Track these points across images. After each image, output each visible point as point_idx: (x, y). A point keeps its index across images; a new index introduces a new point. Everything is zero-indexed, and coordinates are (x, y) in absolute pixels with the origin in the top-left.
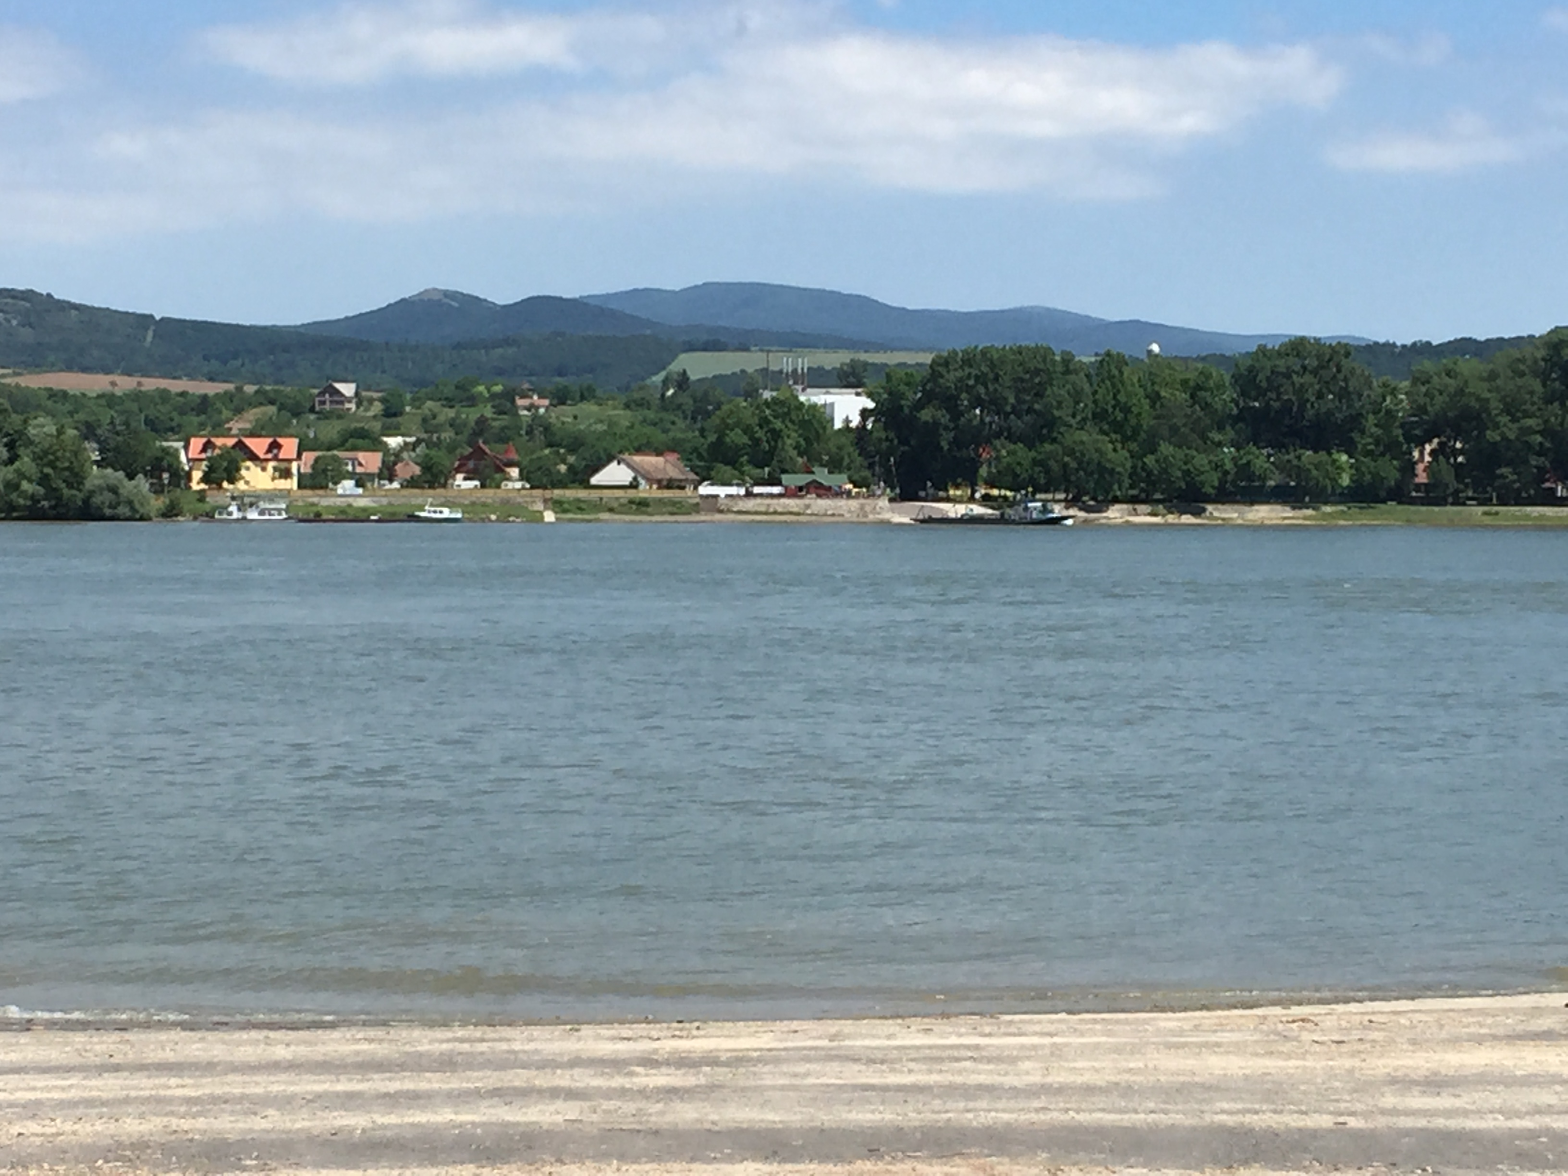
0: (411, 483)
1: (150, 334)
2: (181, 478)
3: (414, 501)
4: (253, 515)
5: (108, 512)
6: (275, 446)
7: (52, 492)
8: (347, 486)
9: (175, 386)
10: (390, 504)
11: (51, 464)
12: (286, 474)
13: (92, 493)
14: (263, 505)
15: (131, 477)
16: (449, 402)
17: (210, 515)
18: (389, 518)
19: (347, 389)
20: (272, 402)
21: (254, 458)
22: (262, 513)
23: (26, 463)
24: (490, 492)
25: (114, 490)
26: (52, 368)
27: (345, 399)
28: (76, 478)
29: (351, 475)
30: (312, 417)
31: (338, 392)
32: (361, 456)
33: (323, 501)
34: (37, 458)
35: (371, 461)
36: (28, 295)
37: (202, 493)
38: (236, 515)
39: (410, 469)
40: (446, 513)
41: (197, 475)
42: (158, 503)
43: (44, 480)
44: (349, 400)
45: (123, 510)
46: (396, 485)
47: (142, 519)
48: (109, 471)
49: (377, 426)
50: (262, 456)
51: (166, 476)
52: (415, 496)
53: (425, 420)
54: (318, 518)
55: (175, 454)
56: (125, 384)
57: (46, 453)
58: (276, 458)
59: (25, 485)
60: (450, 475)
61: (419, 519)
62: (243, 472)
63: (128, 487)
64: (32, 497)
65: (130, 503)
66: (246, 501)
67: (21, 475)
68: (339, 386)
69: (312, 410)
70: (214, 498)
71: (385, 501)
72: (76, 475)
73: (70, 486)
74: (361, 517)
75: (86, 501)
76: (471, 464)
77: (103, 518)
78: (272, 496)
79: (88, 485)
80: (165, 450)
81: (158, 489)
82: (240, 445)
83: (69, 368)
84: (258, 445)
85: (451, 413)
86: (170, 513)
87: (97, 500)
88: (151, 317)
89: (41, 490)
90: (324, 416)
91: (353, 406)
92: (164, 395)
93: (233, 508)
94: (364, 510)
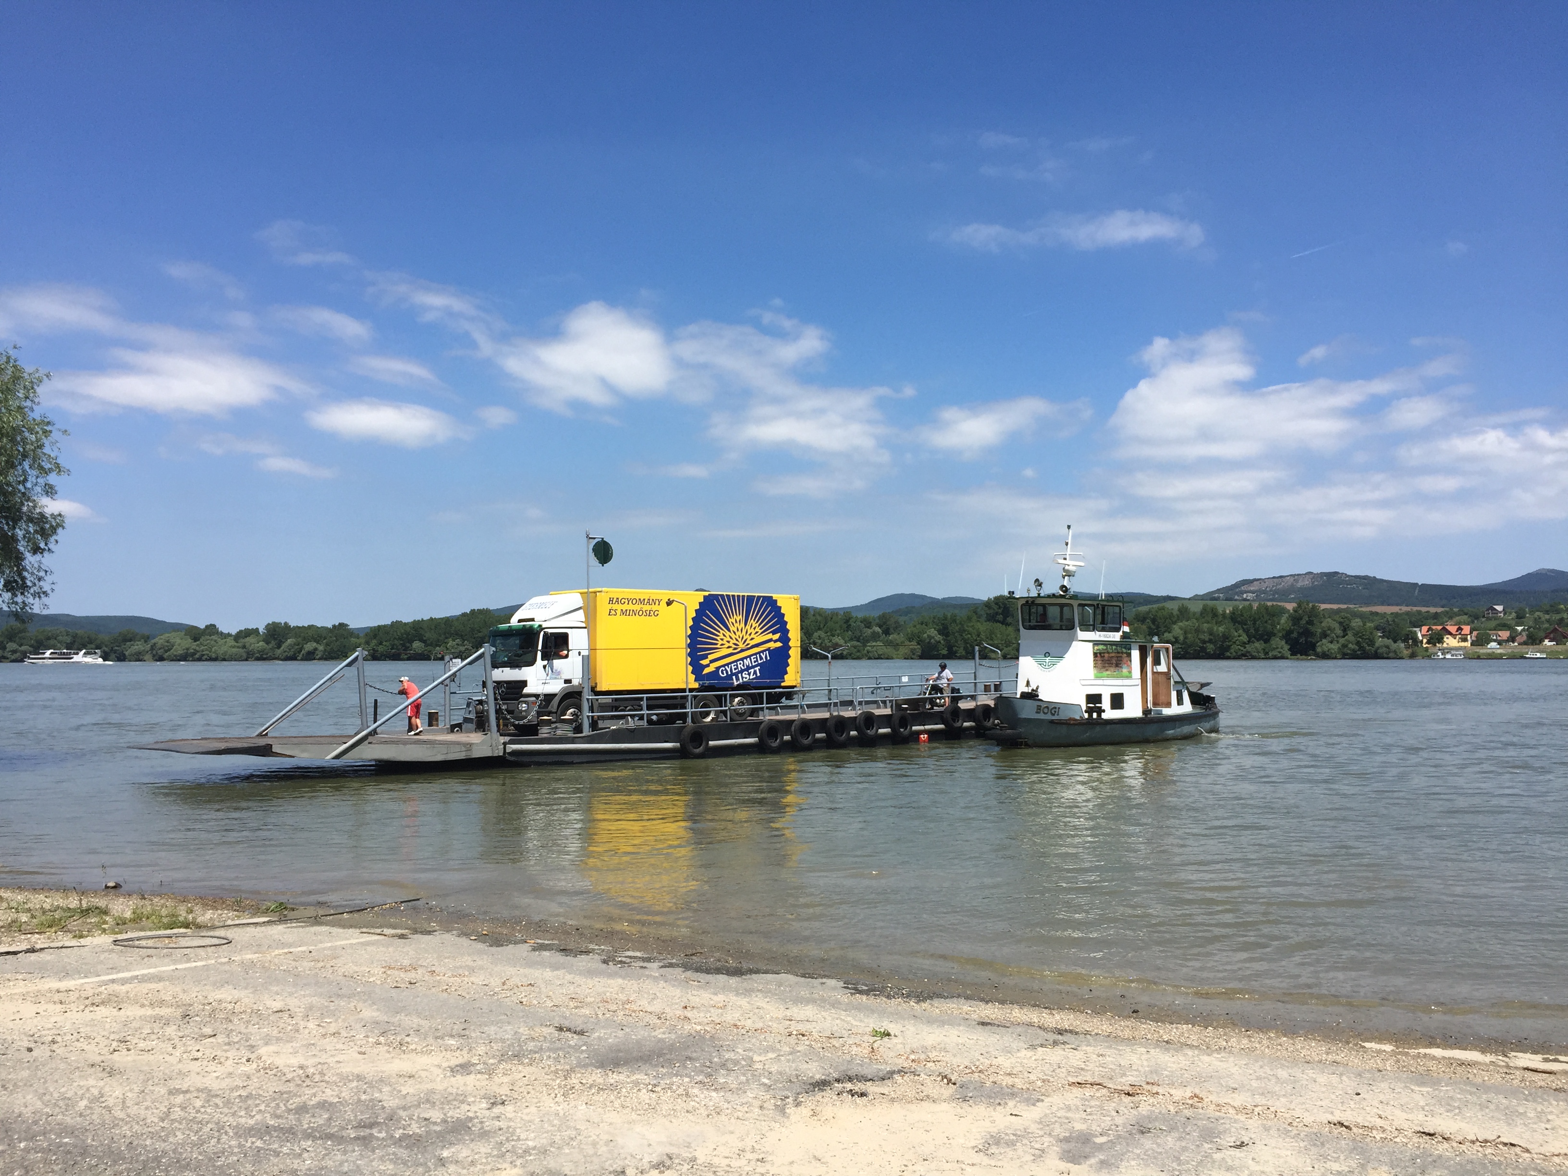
0: (1525, 643)
1: (1417, 591)
2: (1416, 642)
3: (1524, 651)
4: (1448, 656)
5: (1385, 655)
6: (1460, 629)
7: (1361, 648)
8: (1493, 645)
9: (1424, 609)
10: (1513, 652)
11: (1360, 637)
12: (1465, 640)
13: (1378, 648)
14: (1453, 652)
15: (1395, 642)
16: (1547, 612)
17: (1429, 657)
18: (1512, 657)
19: (1499, 608)
20: (1466, 614)
21: (1450, 634)
22: (1452, 655)
23: (1350, 636)
24: (1560, 646)
25: (1387, 647)
26: (1375, 604)
27: (1497, 612)
28: (1372, 643)
29: (1495, 641)
30: (1484, 619)
31: (1495, 609)
32: (1500, 633)
33: (1482, 651)
34: (1355, 635)
35: (1505, 634)
36: (1366, 578)
37: (1427, 649)
38: (1441, 657)
39: (1524, 638)
40: (1539, 655)
41: (1425, 641)
42: (1406, 652)
43: (1358, 643)
44: (1500, 612)
45: (1391, 655)
46: (1516, 644)
47: (1400, 658)
48: (1386, 639)
49: (1513, 623)
50: (1454, 633)
51: (1410, 641)
52: (1524, 648)
53: (1535, 619)
54: (1479, 658)
55: (1415, 633)
56: (1405, 609)
57: (1358, 633)
58: (1460, 634)
59: (1350, 645)
60: (1541, 641)
61: (1526, 658)
62: (1445, 639)
63: (1394, 646)
64: (1353, 650)
65: (1395, 652)
66: (1444, 651)
67: (1349, 642)
68: (1496, 607)
69: (1484, 617)
70: (1432, 649)
71: (1510, 651)
72: (1371, 641)
73: (1369, 645)
74: (1499, 657)
75: (1376, 652)
76: (1552, 636)
77: (1383, 658)
78: (1457, 649)
79: (1377, 645)
80: (1411, 632)
81: (1407, 648)
82: (1444, 629)
83: (1382, 604)
84: (1453, 629)
85: (1547, 617)
86: (1413, 656)
87: (1380, 651)
88: (1417, 584)
89: (1357, 648)
90: (1489, 619)
91: (1502, 615)
92: (1419, 612)
93: (1440, 654)
94: (1501, 654)
